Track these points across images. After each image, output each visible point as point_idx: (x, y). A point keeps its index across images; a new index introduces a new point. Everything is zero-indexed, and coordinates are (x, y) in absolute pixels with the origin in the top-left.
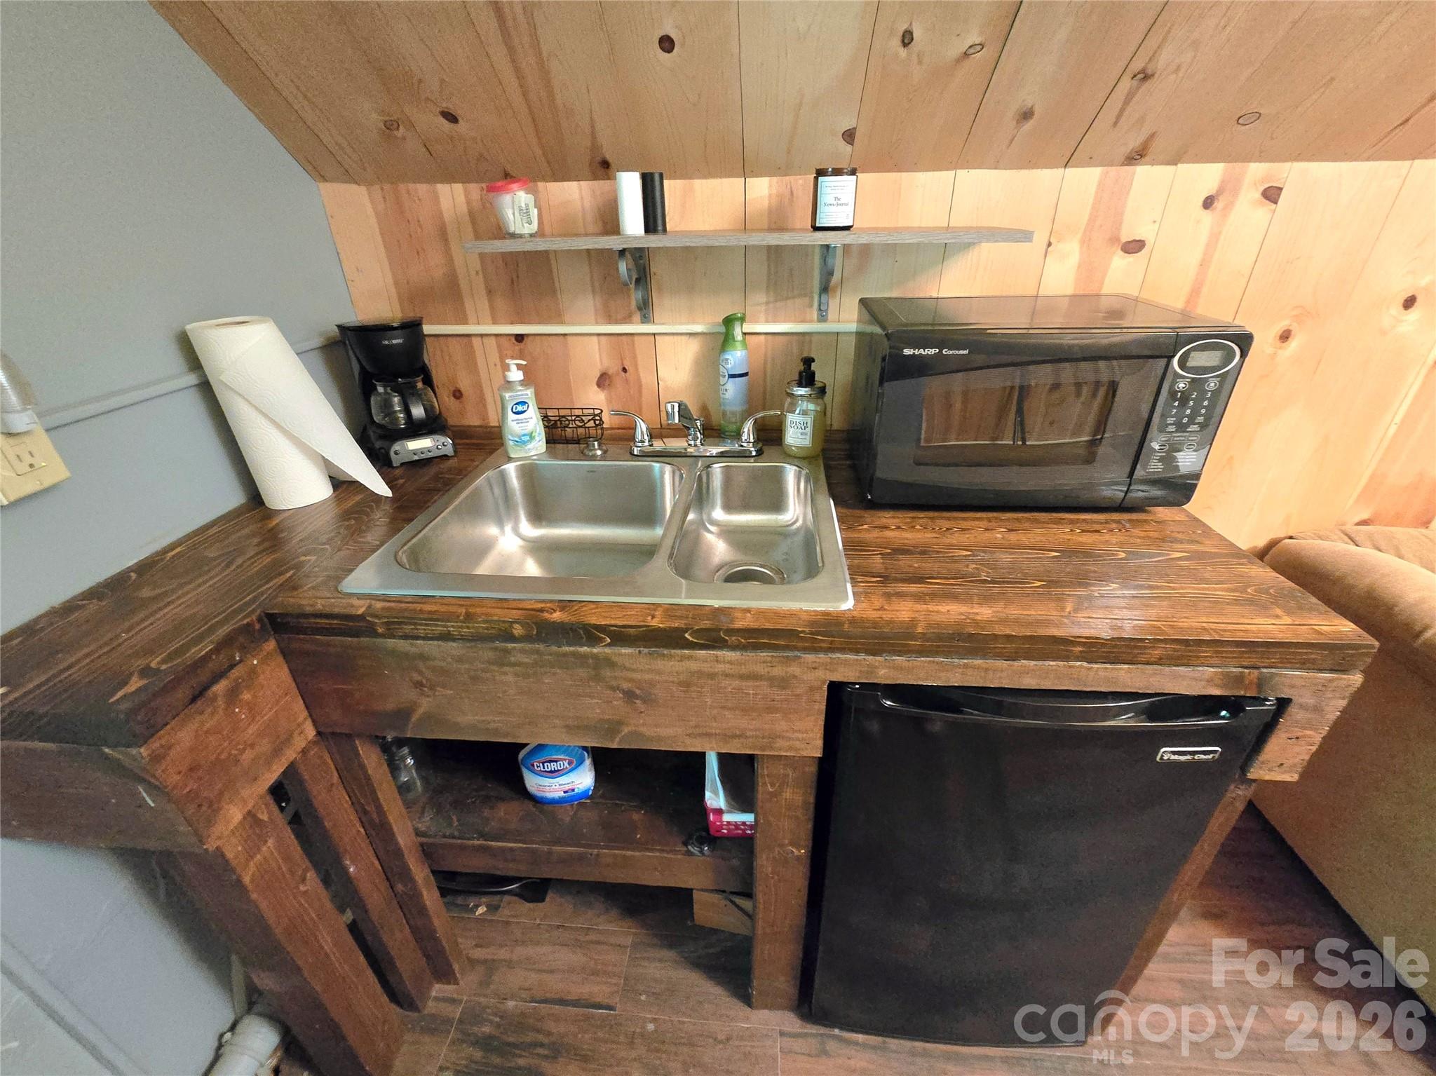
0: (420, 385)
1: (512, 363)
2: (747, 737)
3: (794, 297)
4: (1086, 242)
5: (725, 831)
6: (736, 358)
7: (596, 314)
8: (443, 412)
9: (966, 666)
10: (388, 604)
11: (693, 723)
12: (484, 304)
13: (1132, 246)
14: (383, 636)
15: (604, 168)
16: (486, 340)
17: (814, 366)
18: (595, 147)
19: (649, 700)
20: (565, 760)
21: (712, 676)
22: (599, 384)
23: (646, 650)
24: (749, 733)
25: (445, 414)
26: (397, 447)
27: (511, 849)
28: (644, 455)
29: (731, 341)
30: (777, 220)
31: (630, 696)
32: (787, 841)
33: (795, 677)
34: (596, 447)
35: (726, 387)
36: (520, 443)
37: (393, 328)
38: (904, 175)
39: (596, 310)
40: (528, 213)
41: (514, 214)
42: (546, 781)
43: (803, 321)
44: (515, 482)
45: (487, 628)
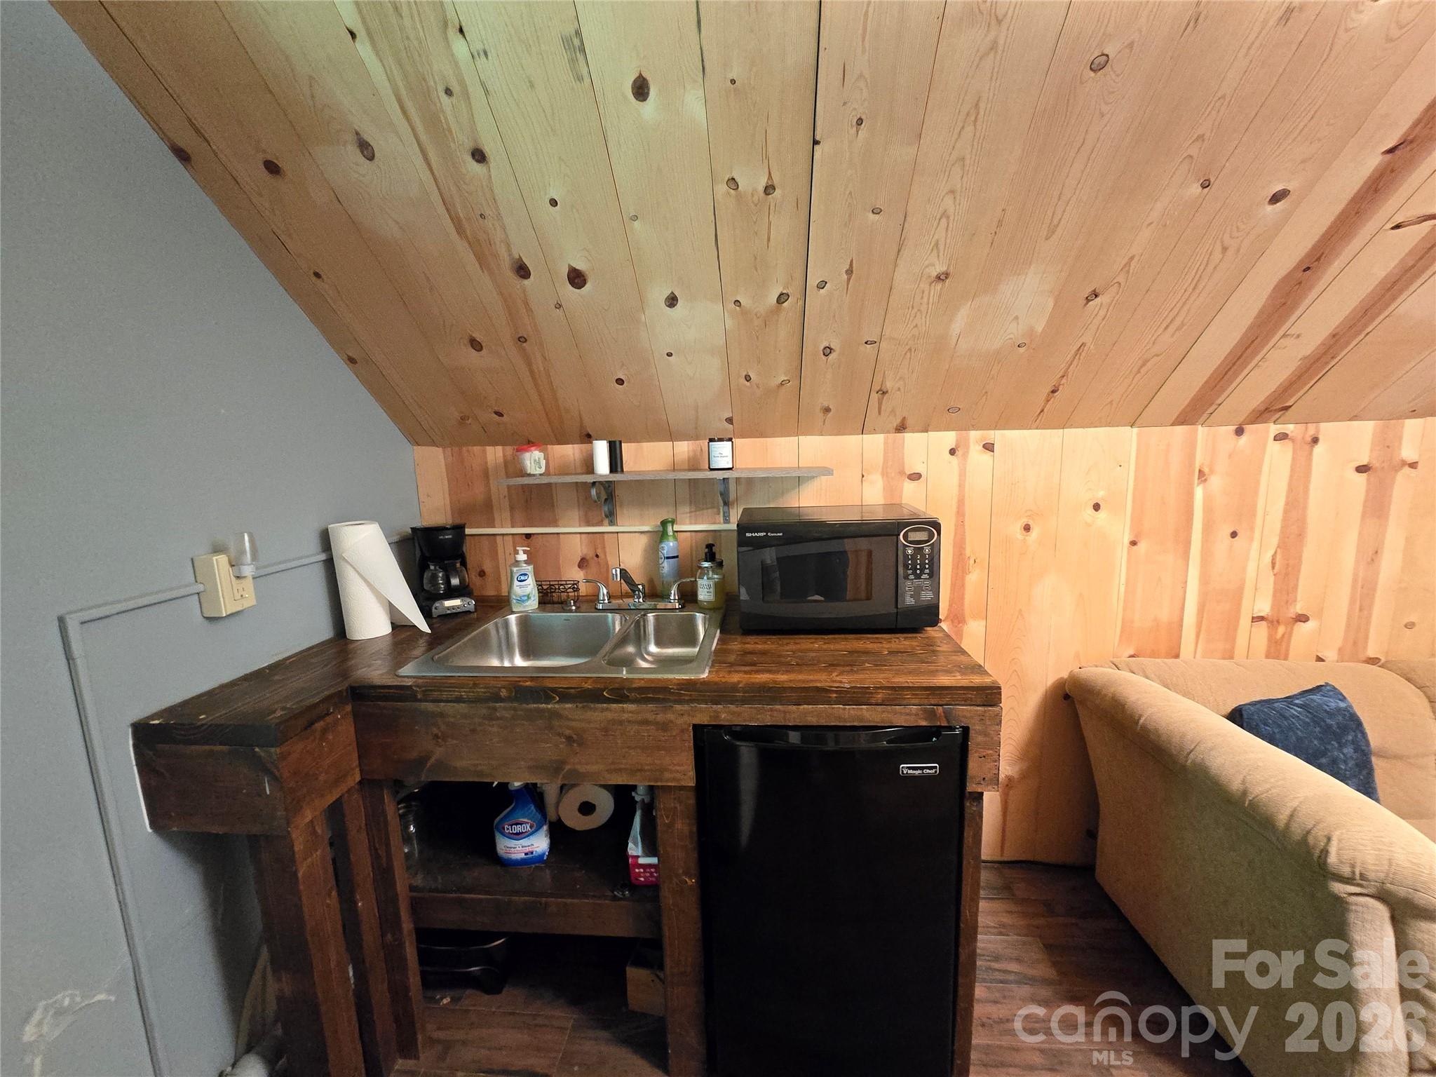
0: (458, 565)
1: (520, 549)
2: (646, 771)
3: (707, 509)
4: (884, 474)
5: (642, 879)
6: (669, 546)
7: (580, 521)
8: (470, 585)
9: (771, 710)
10: (425, 681)
11: (610, 761)
12: (507, 515)
13: (914, 476)
14: (420, 701)
15: (588, 438)
16: (506, 537)
17: (714, 549)
18: (582, 426)
19: (581, 743)
20: (528, 823)
21: (621, 722)
22: (580, 566)
23: (580, 705)
24: (646, 768)
25: (471, 586)
26: (437, 604)
27: (481, 900)
28: (603, 610)
29: (665, 536)
30: (693, 465)
31: (569, 739)
32: (681, 871)
33: (671, 722)
34: (572, 604)
35: (663, 565)
36: (520, 601)
37: (447, 529)
38: (769, 440)
39: (580, 517)
40: (539, 463)
41: (531, 463)
42: (513, 843)
43: (714, 523)
44: (514, 628)
45: (485, 693)
